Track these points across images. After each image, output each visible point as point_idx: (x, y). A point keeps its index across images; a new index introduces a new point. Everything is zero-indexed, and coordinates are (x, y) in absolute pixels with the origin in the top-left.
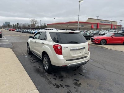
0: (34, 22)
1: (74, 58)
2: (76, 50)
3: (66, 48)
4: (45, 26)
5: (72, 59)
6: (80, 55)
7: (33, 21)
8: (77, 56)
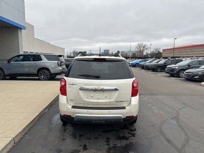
0: (142, 48)
1: (90, 106)
2: (95, 90)
3: (73, 84)
4: (159, 52)
5: (86, 106)
6: (104, 101)
7: (140, 46)
8: (98, 103)
